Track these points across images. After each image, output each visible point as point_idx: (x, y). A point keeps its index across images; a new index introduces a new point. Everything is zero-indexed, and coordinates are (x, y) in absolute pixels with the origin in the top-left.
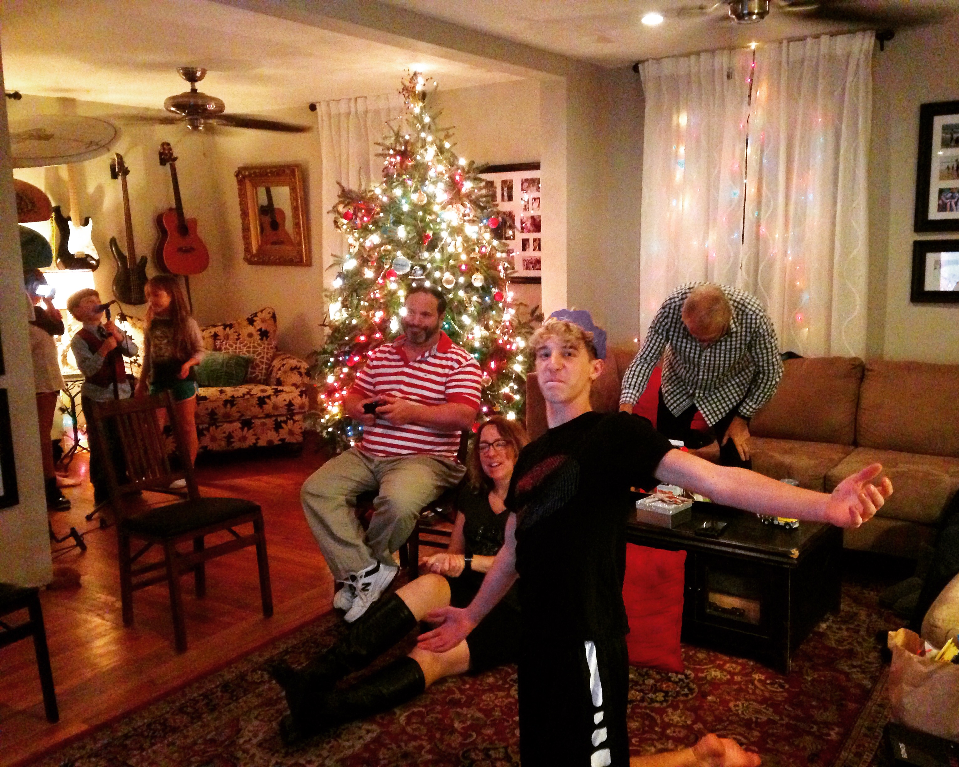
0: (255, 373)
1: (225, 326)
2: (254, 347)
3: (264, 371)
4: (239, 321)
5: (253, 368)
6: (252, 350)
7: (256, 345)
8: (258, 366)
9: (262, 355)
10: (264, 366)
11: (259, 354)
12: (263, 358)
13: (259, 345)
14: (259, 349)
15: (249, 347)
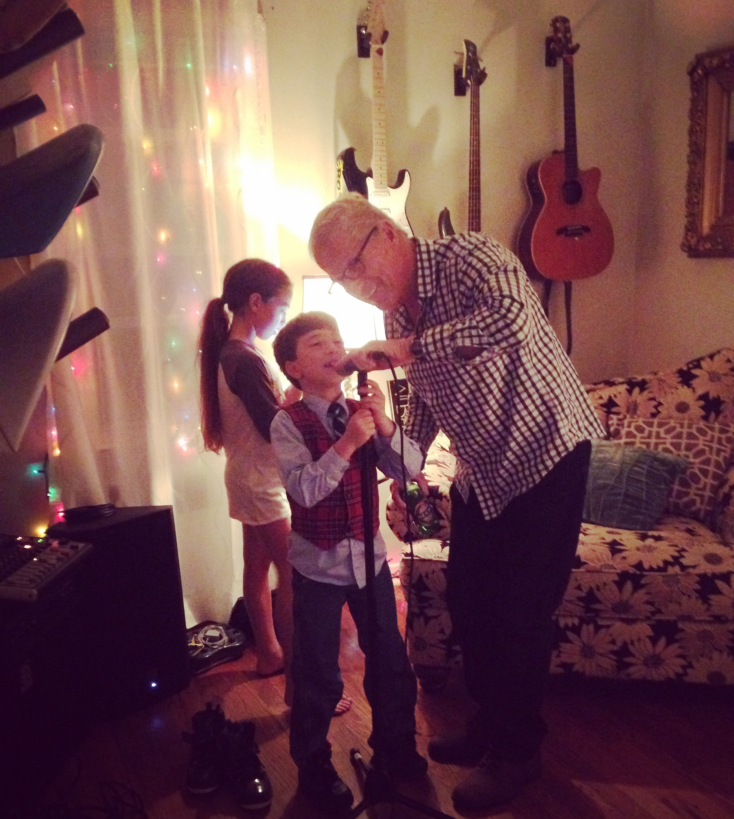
0: (687, 494)
1: (632, 385)
2: (690, 436)
3: (707, 493)
4: (661, 374)
5: (685, 483)
6: (684, 442)
7: (694, 431)
8: (695, 478)
9: (708, 455)
10: (710, 481)
11: (701, 452)
12: (707, 462)
13: (700, 430)
14: (701, 443)
15: (679, 436)
